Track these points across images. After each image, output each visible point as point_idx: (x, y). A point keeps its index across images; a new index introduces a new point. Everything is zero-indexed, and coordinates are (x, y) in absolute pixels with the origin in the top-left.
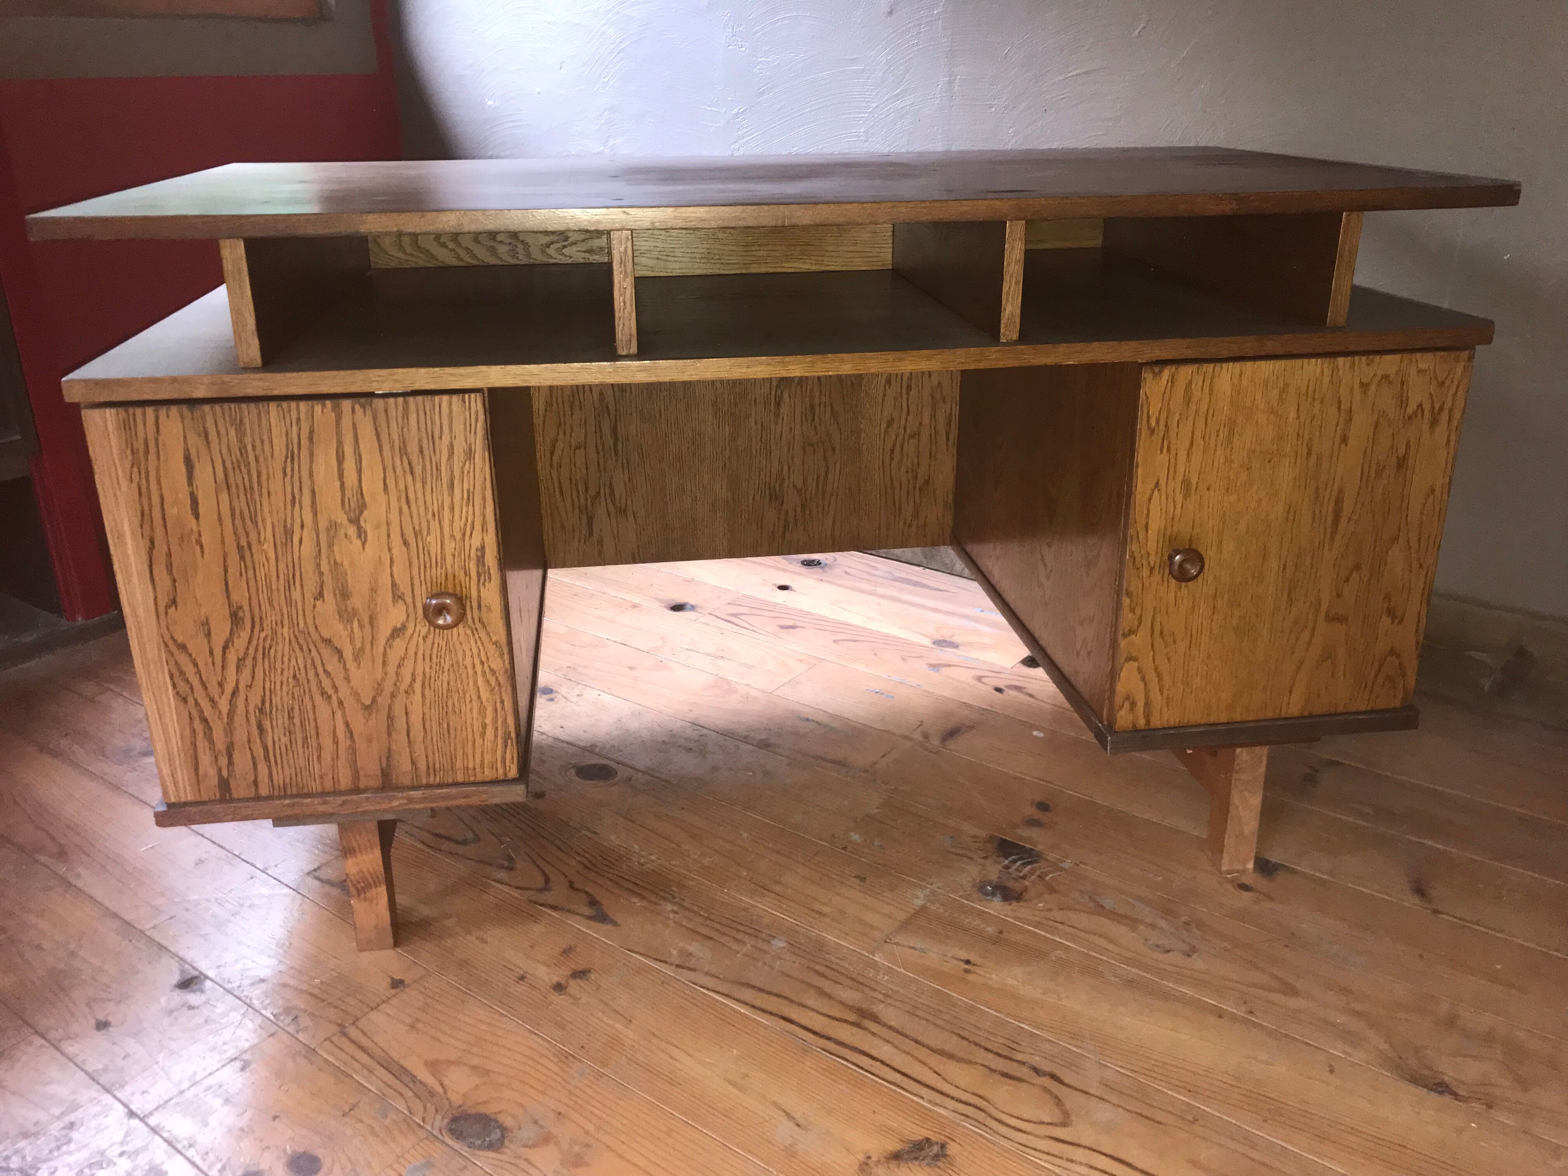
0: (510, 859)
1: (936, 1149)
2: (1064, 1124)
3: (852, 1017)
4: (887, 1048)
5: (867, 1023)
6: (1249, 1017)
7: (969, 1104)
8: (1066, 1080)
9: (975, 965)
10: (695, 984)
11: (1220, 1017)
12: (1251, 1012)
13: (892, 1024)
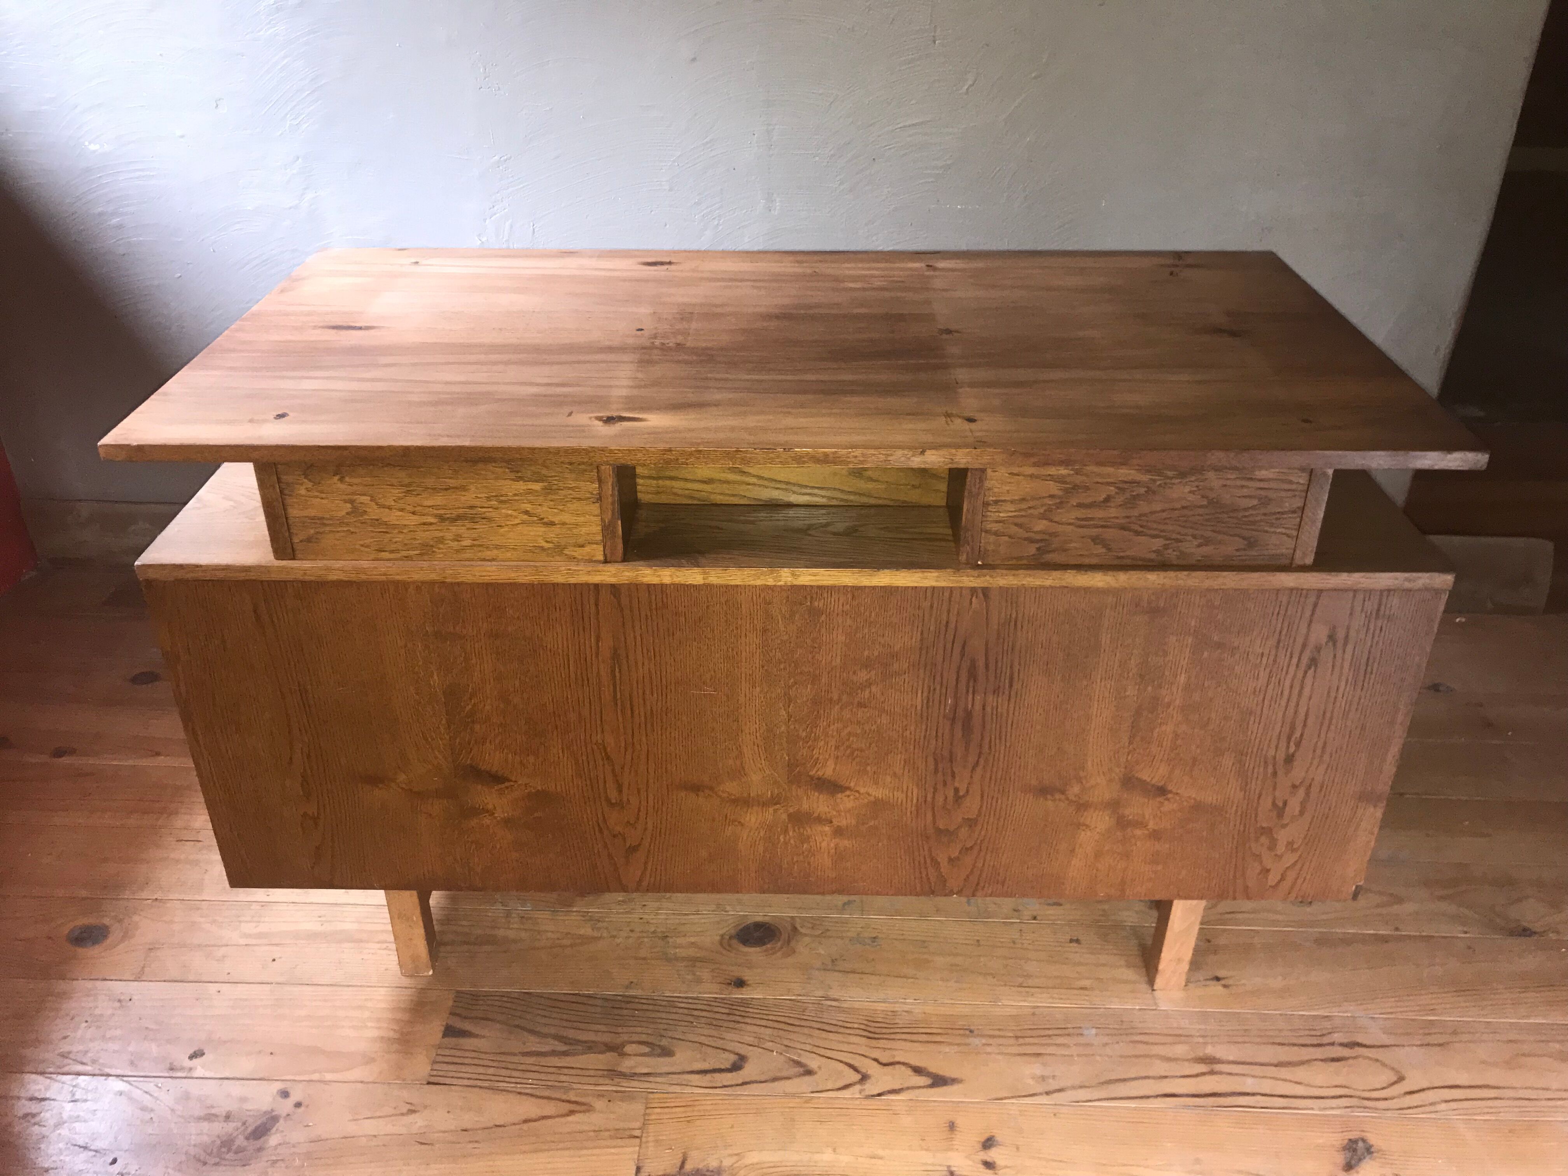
0: (798, 1064)
1: (1361, 1144)
2: (1401, 1079)
3: (1202, 1068)
4: (1250, 1081)
5: (1218, 1067)
6: (1399, 933)
7: (1341, 1097)
8: (1365, 1042)
9: (1224, 978)
10: (1078, 1102)
11: (1386, 942)
12: (1397, 929)
13: (1231, 1058)
